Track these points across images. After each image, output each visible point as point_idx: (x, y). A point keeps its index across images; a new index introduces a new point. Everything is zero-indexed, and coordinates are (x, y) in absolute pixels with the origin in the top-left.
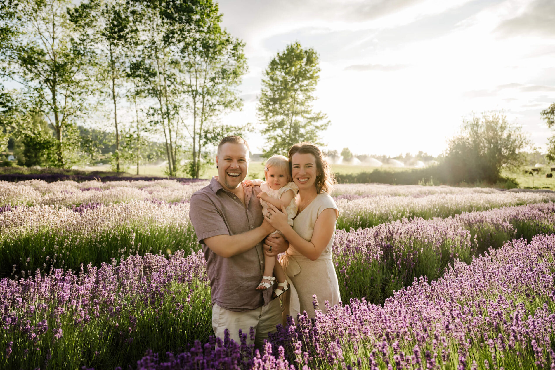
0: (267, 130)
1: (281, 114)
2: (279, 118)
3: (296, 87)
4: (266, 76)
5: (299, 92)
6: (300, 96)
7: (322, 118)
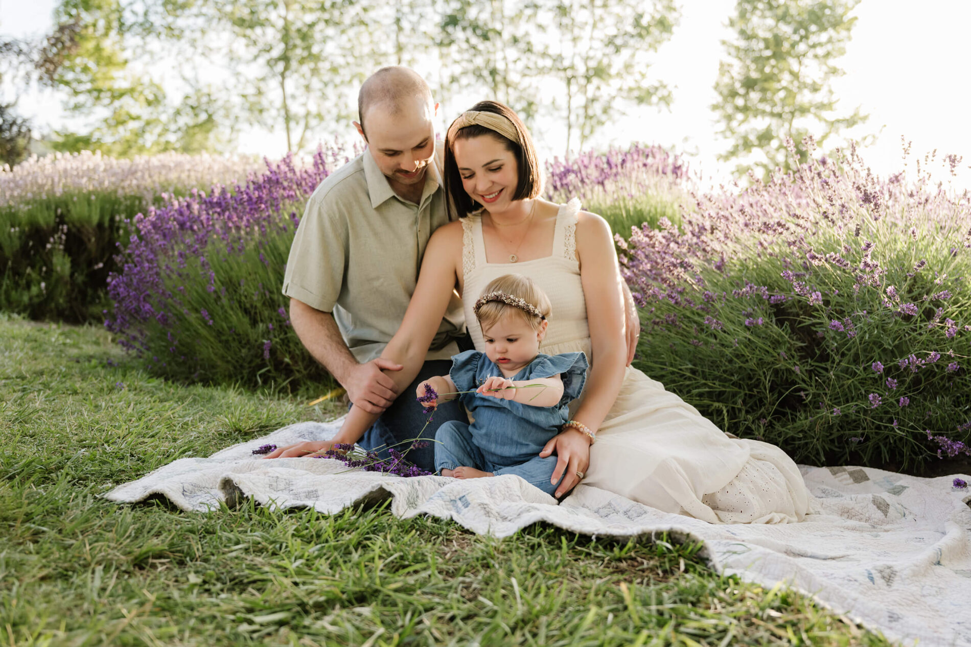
0: (733, 153)
1: (763, 113)
2: (760, 124)
3: (802, 47)
4: (730, 29)
5: (809, 61)
6: (811, 70)
7: (864, 119)
